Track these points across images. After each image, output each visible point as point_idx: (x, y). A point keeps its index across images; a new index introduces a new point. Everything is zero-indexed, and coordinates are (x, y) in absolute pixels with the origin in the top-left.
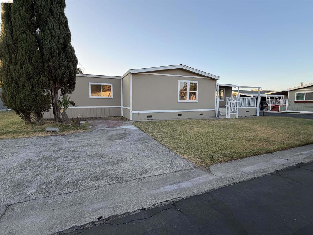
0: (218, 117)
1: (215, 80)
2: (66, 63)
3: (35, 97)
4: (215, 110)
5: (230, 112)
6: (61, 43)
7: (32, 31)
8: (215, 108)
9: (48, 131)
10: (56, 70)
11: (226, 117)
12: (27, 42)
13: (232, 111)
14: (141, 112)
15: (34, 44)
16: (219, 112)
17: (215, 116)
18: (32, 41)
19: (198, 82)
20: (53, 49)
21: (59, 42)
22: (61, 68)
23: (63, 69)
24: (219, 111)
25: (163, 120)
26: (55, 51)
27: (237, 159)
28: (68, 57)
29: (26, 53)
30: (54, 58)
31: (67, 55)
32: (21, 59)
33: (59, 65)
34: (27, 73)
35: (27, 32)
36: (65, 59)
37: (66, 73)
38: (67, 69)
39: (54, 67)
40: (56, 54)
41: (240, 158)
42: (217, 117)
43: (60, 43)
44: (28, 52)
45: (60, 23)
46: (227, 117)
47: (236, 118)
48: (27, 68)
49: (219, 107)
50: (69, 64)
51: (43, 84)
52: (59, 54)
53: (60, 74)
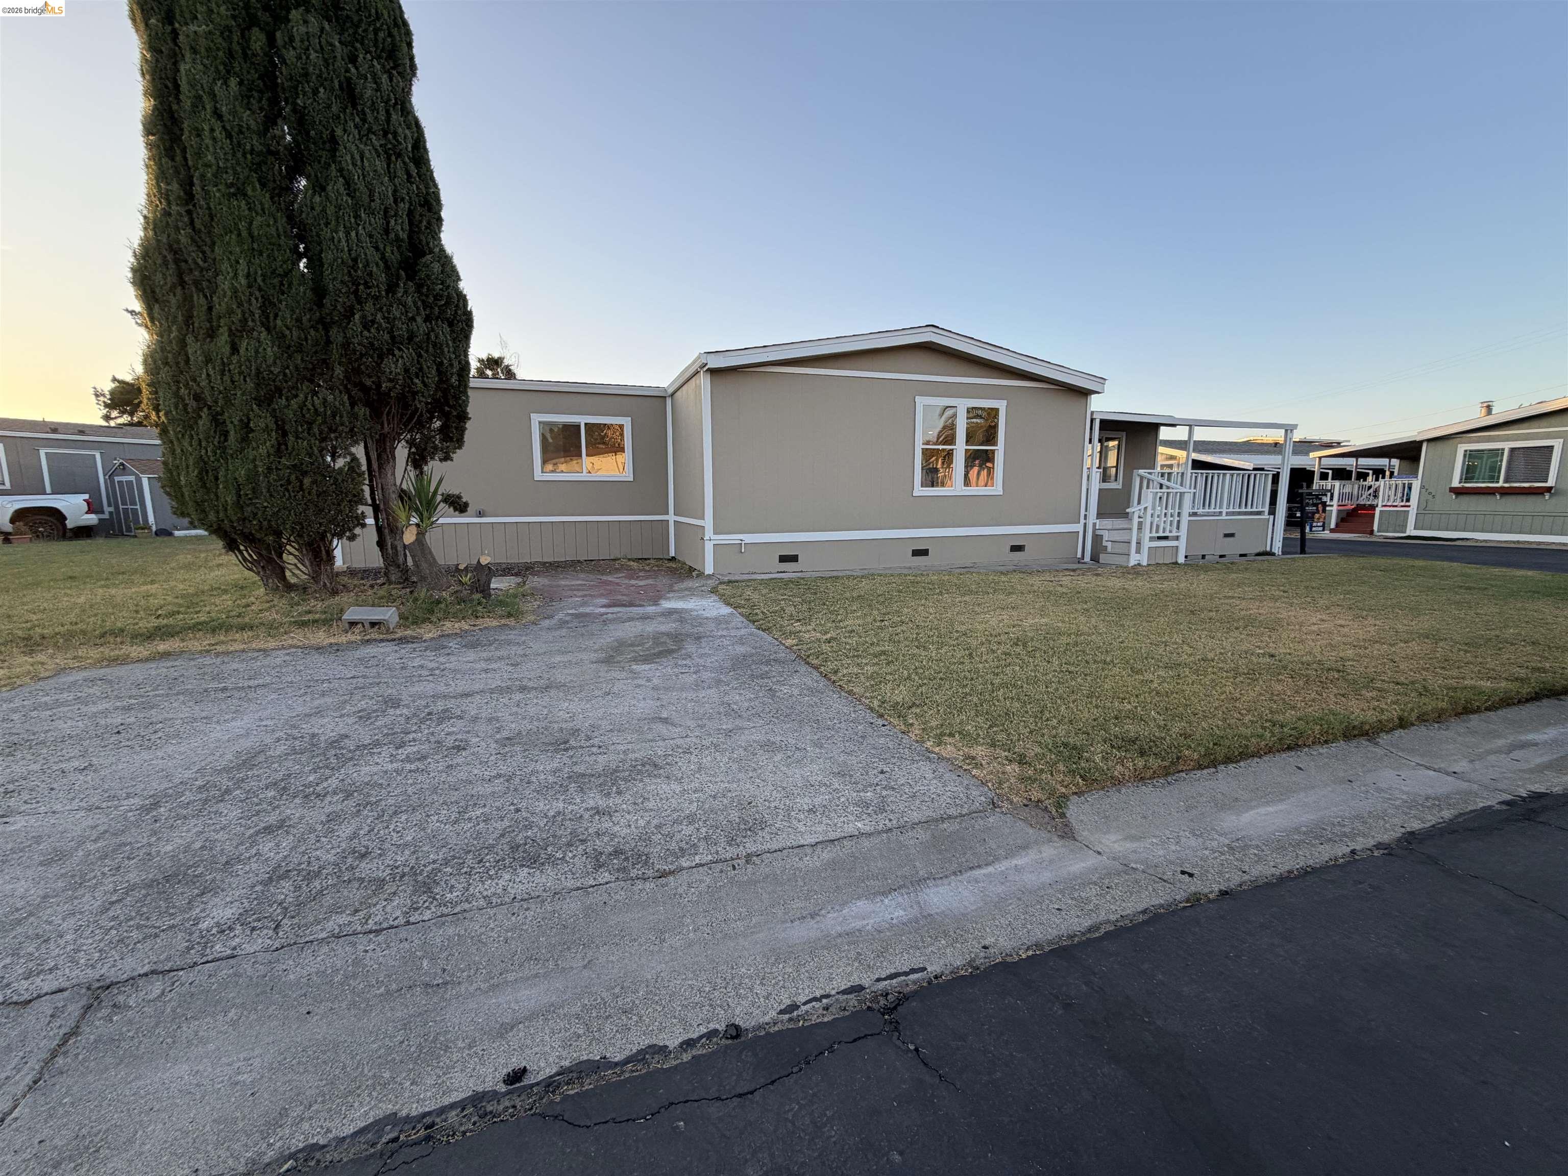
0: (1095, 558)
1: (1084, 393)
2: (420, 326)
3: (293, 477)
4: (1079, 527)
5: (1152, 539)
6: (397, 235)
7: (271, 185)
8: (1082, 521)
9: (353, 624)
10: (381, 357)
11: (1132, 563)
12: (251, 235)
13: (1157, 531)
14: (749, 538)
15: (282, 243)
16: (1097, 539)
17: (1079, 555)
18: (273, 231)
19: (1005, 403)
20: (365, 267)
21: (387, 231)
22: (400, 349)
23: (407, 354)
24: (1098, 532)
25: (848, 573)
26: (370, 274)
27: (1200, 767)
28: (431, 300)
29: (250, 286)
30: (369, 307)
31: (425, 290)
32: (230, 312)
33: (393, 338)
34: (258, 372)
35: (250, 193)
36: (418, 309)
37: (421, 369)
38: (427, 351)
39: (372, 344)
40: (378, 286)
41: (1214, 764)
42: (1087, 558)
43: (392, 236)
44: (259, 280)
45: (390, 146)
46: (1133, 560)
47: (1176, 563)
48: (257, 352)
49: (1100, 515)
50: (433, 330)
51: (324, 422)
52: (391, 288)
53: (397, 374)
